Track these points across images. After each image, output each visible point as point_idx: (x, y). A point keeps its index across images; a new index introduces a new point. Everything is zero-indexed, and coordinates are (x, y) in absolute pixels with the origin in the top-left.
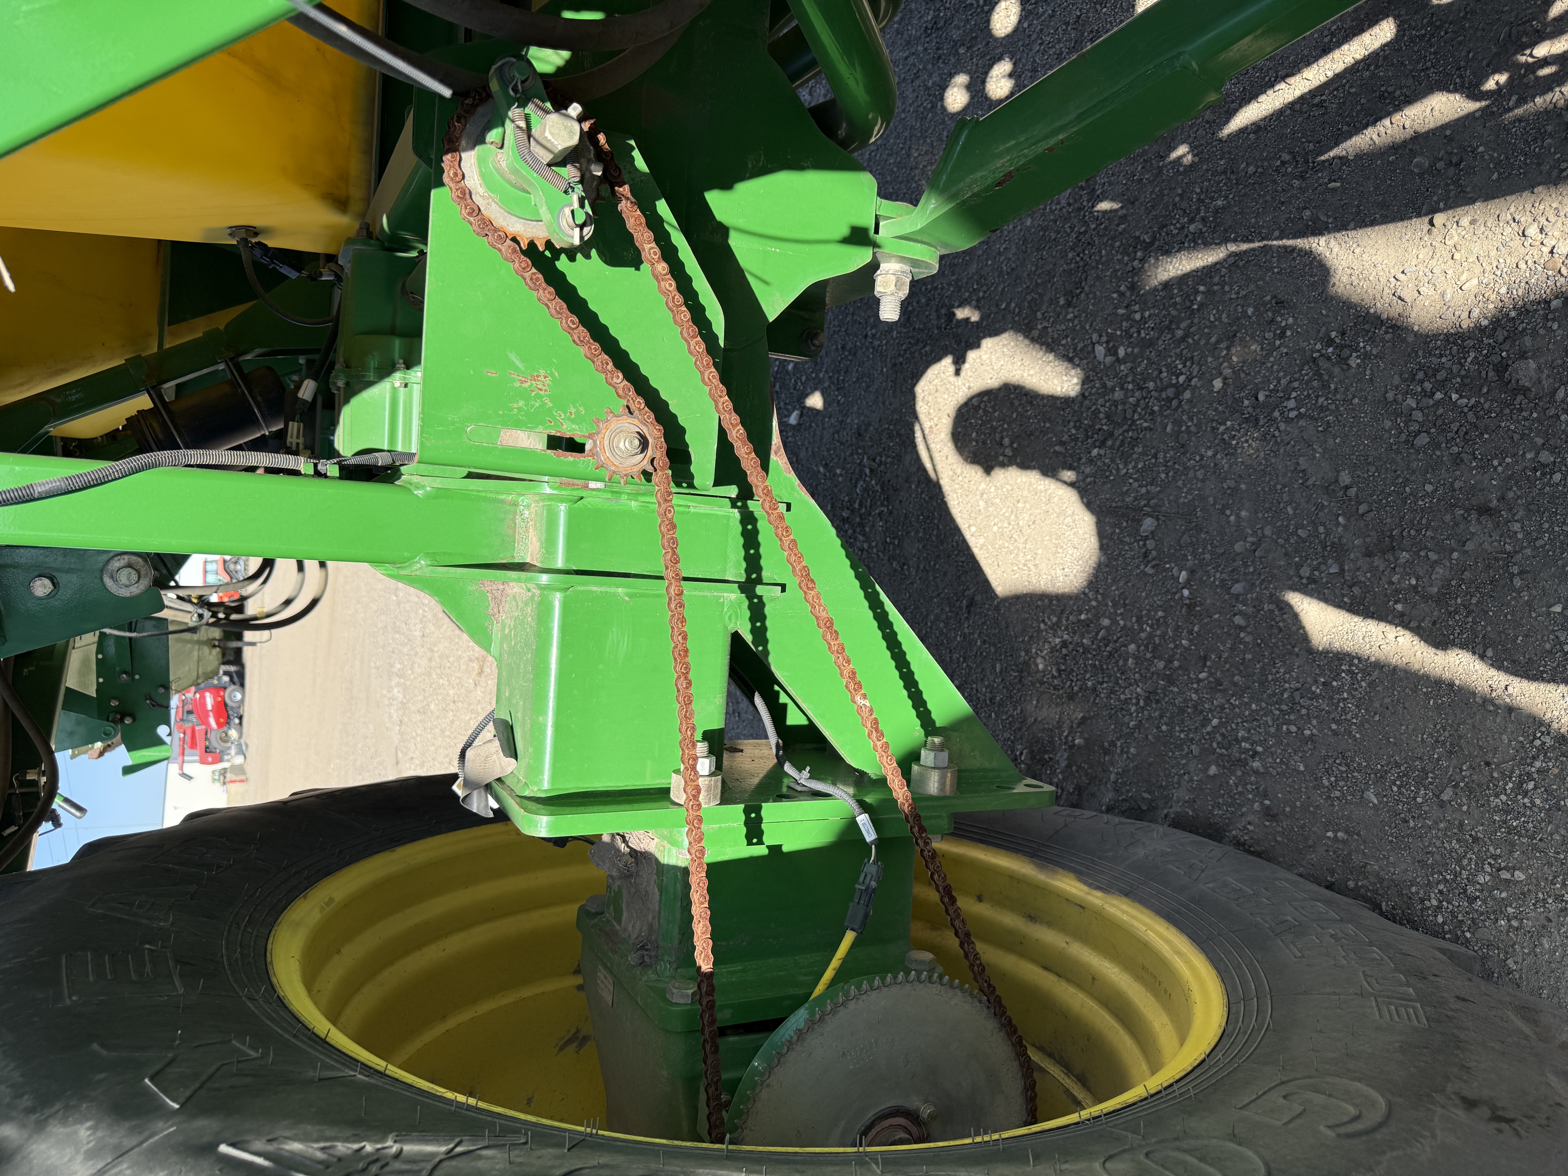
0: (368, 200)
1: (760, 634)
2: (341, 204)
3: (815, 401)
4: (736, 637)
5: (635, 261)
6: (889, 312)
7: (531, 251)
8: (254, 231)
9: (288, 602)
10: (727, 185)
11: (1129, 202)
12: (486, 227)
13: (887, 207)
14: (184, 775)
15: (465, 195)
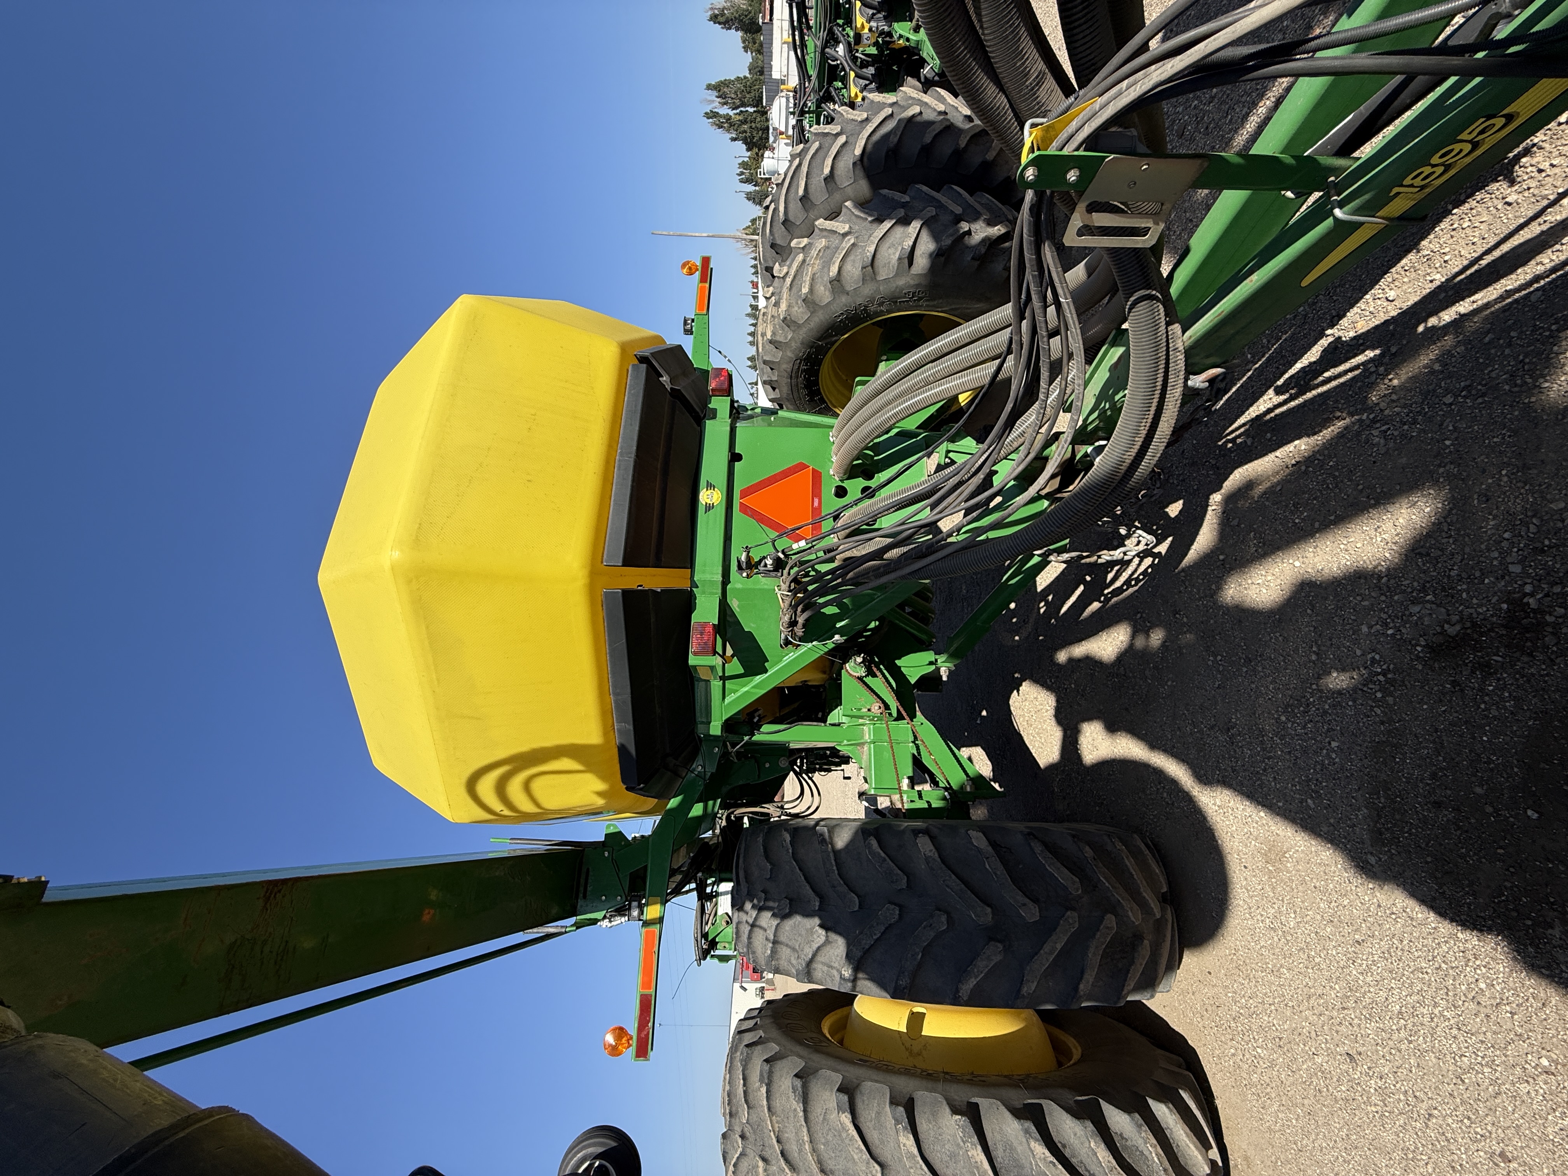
0: (830, 671)
1: (919, 753)
2: (824, 672)
3: (984, 713)
4: (914, 755)
5: (876, 676)
6: (945, 678)
7: (858, 678)
8: (806, 681)
9: (809, 808)
10: (899, 658)
11: (1045, 636)
12: (851, 675)
13: (937, 657)
14: (742, 987)
15: (847, 671)
